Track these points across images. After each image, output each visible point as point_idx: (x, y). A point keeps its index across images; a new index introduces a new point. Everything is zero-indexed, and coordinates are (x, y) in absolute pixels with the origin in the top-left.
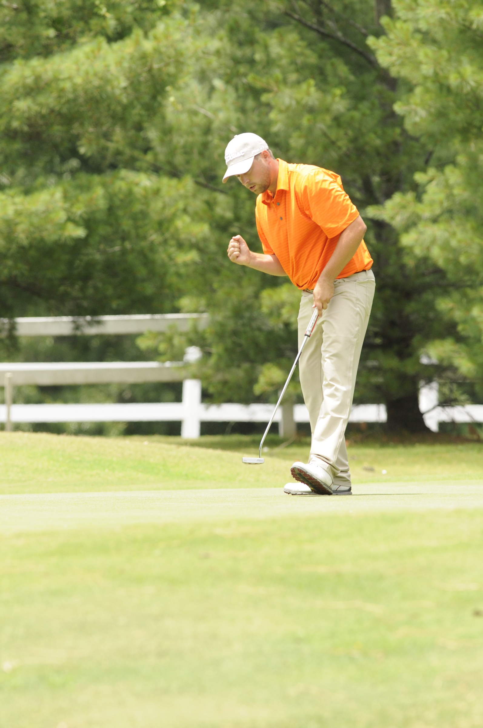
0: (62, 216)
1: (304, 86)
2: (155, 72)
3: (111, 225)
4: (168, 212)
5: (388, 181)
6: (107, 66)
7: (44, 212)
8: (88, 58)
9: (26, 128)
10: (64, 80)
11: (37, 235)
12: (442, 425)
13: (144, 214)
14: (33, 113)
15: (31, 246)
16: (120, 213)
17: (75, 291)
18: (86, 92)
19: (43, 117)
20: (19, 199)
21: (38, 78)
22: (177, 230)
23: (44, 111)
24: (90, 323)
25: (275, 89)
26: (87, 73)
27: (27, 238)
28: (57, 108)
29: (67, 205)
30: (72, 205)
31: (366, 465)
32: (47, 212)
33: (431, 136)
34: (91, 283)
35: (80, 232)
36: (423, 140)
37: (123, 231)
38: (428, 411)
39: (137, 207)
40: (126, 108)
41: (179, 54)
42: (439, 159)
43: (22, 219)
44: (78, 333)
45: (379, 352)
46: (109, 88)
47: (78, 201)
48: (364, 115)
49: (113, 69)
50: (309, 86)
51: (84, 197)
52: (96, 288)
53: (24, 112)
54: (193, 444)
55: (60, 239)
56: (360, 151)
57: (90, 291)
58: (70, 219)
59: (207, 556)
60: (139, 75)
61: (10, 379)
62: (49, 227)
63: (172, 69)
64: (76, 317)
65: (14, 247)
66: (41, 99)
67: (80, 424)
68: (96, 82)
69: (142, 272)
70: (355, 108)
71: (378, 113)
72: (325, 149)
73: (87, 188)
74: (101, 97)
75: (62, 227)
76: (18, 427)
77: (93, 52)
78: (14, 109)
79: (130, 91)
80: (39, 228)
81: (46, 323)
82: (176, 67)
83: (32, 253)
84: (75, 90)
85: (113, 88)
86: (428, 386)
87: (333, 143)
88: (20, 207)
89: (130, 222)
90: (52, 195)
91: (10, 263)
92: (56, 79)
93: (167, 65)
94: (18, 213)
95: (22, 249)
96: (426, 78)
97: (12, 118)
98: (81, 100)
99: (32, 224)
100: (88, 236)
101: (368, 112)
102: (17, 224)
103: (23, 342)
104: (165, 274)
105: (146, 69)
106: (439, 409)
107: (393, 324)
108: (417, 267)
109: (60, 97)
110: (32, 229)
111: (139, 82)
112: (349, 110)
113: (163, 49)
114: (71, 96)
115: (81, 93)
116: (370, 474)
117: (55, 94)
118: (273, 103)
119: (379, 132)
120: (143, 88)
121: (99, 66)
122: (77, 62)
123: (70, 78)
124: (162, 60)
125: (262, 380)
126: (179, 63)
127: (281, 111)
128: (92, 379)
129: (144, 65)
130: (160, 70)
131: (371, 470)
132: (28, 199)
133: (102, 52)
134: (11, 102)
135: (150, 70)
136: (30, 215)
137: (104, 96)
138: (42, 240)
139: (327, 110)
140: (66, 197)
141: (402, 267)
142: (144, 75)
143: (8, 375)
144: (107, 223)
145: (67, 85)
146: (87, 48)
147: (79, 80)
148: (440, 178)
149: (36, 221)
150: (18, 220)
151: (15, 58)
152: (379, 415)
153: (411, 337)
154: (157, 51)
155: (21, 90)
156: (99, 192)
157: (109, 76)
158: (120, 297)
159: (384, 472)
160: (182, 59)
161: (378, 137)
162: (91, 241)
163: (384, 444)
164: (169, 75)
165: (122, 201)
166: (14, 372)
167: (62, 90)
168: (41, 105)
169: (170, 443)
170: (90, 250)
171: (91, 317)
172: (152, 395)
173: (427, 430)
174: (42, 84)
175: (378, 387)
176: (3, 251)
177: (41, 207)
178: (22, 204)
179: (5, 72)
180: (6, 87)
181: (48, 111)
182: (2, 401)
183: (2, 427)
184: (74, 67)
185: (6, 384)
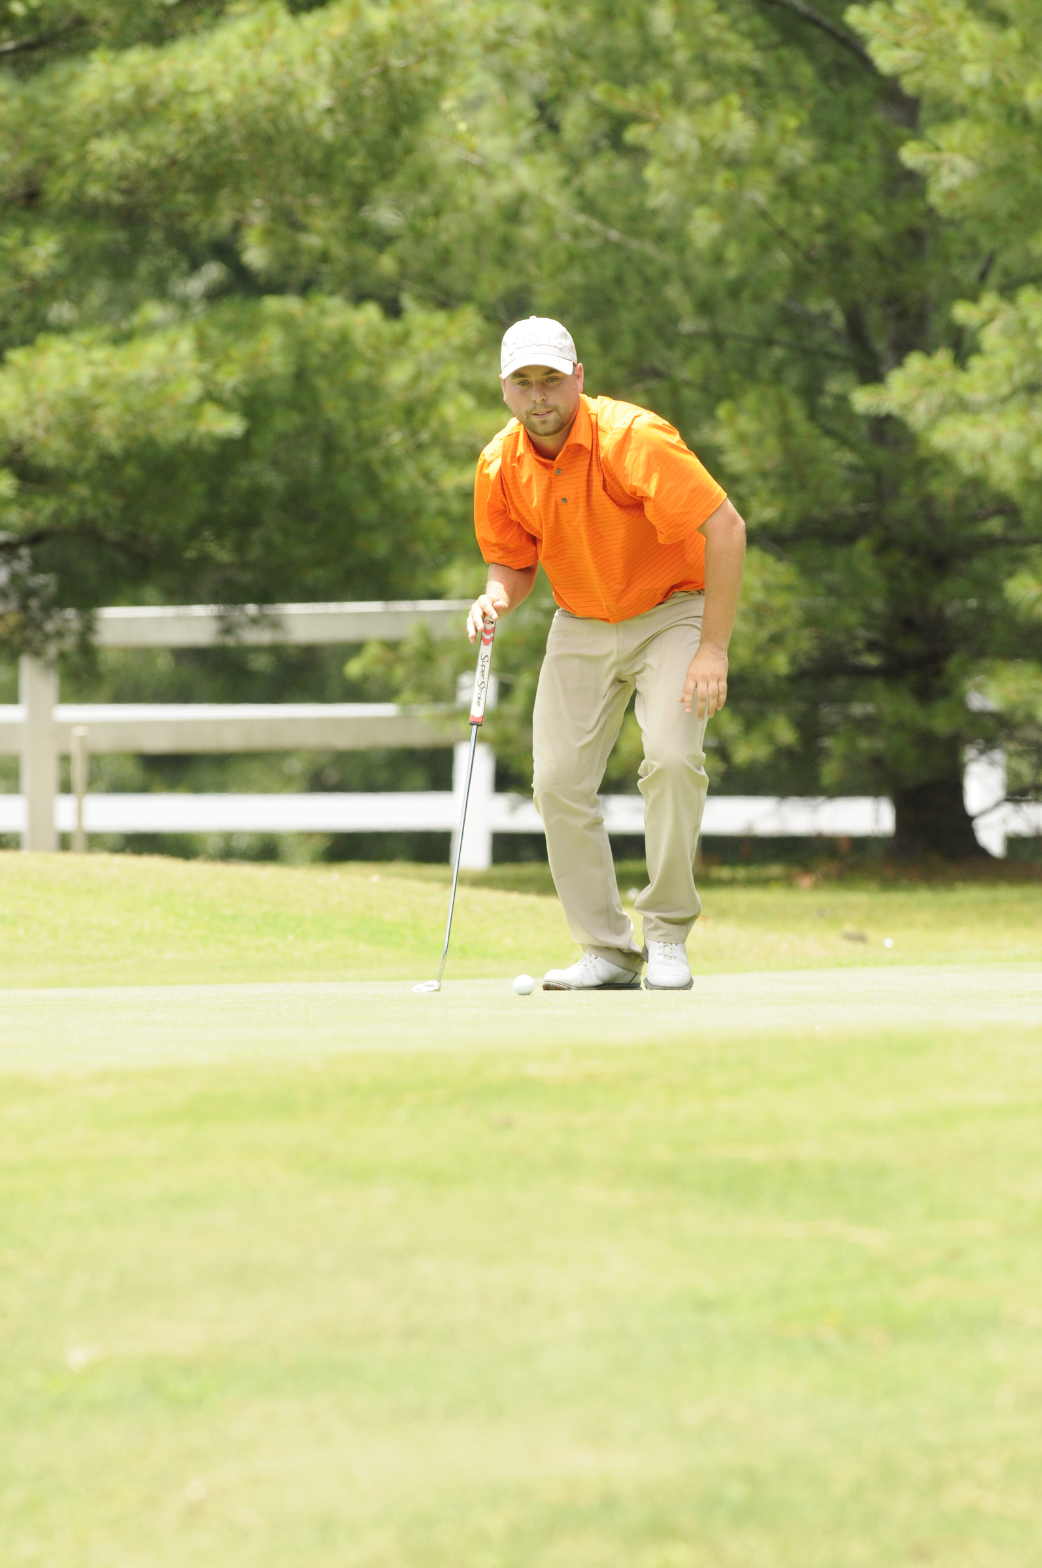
0: (192, 389)
1: (718, 109)
2: (395, 75)
3: (301, 409)
4: (426, 386)
5: (901, 315)
6: (287, 64)
7: (156, 381)
8: (248, 46)
9: (117, 199)
10: (195, 94)
11: (140, 431)
12: (1014, 842)
13: (373, 389)
14: (131, 166)
15: (128, 455)
16: (321, 383)
17: (222, 554)
18: (241, 120)
19: (154, 173)
20: (100, 354)
21: (142, 92)
22: (444, 424)
23: (154, 162)
24: (254, 621)
25: (656, 115)
26: (243, 79)
27: (119, 436)
28: (182, 156)
29: (205, 367)
30: (217, 366)
31: (849, 928)
32: (162, 380)
33: (986, 219)
34: (256, 535)
35: (231, 425)
36: (970, 228)
37: (329, 422)
38: (984, 813)
39: (360, 372)
40: (330, 153)
41: (446, 35)
42: (1006, 273)
43: (107, 395)
44: (230, 641)
45: (878, 684)
46: (293, 109)
47: (228, 358)
48: (847, 172)
49: (302, 73)
50: (728, 108)
51: (240, 350)
52: (268, 545)
53: (112, 164)
54: (479, 881)
55: (188, 440)
56: (841, 251)
57: (255, 553)
58: (210, 396)
59: (507, 1124)
60: (362, 82)
61: (82, 738)
62: (164, 412)
63: (430, 69)
64: (228, 607)
65: (91, 457)
66: (148, 136)
67: (228, 836)
68: (264, 99)
69: (369, 511)
70: (827, 157)
71: (876, 168)
72: (764, 246)
73: (248, 328)
74: (277, 129)
75: (193, 412)
76: (96, 842)
77: (258, 33)
78: (91, 158)
79: (340, 117)
80: (146, 416)
81: (160, 620)
82: (441, 64)
83: (131, 471)
84: (219, 117)
85: (301, 110)
86: (984, 758)
87: (781, 234)
88: (103, 371)
89: (344, 404)
90: (173, 346)
91: (82, 490)
92: (181, 93)
93: (422, 58)
94: (100, 384)
95: (109, 462)
96: (976, 92)
97: (86, 176)
98: (235, 138)
99: (128, 408)
100: (249, 434)
101: (855, 165)
102: (96, 407)
103: (109, 660)
104: (418, 512)
105: (376, 70)
106: (1008, 808)
107: (908, 625)
108: (959, 501)
109: (187, 131)
110: (128, 418)
111: (361, 99)
112: (815, 161)
113: (410, 27)
114: (211, 128)
115: (231, 121)
116: (859, 947)
117: (176, 127)
118: (652, 145)
119: (880, 209)
120: (368, 111)
121: (270, 62)
122: (224, 56)
123: (210, 91)
124: (406, 50)
126: (445, 57)
127: (668, 164)
128: (259, 741)
129: (371, 60)
130: (405, 69)
131: (861, 938)
132: (122, 353)
133: (279, 33)
134: (84, 143)
135: (385, 73)
136: (127, 386)
137: (283, 125)
138: (151, 442)
139: (768, 162)
140: (203, 348)
141: (927, 502)
142: (372, 82)
143: (79, 731)
144: (294, 405)
145: (203, 106)
146: (246, 26)
147: (226, 96)
148: (1007, 314)
149: (136, 399)
150: (99, 398)
151: (92, 47)
152: (877, 820)
153: (947, 654)
154: (398, 30)
155: (106, 117)
156: (274, 339)
157: (292, 85)
158: (321, 563)
159: (889, 943)
160: (450, 48)
161: (878, 220)
162: (257, 444)
163: (889, 883)
164: (425, 81)
165: (324, 356)
166: (91, 725)
167: (193, 116)
168: (148, 149)
169: (428, 880)
170: (256, 466)
171: (259, 606)
172: (382, 776)
173: (982, 853)
174: (151, 103)
175: (877, 761)
176: (67, 464)
177: (149, 371)
178: (108, 363)
179: (72, 78)
180: (73, 110)
181: (164, 162)
182: (66, 787)
183: (65, 843)
184: (219, 67)
185: (75, 750)
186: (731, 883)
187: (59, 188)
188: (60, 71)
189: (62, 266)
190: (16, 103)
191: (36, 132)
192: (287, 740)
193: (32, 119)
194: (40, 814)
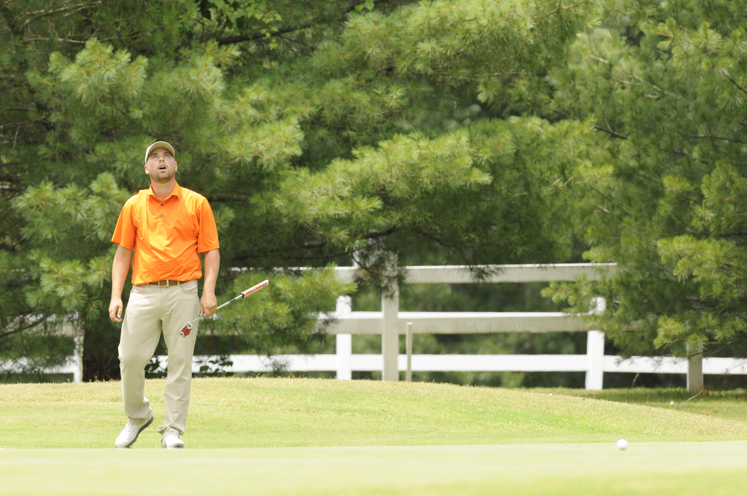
0: (468, 161)
1: (701, 30)
2: (563, 13)
3: (518, 170)
6: (513, 7)
7: (450, 156)
9: (430, 71)
10: (469, 21)
11: (441, 180)
14: (437, 55)
15: (436, 191)
16: (526, 157)
18: (491, 33)
19: (448, 59)
20: (423, 143)
21: (443, 19)
22: (580, 173)
23: (449, 53)
24: (494, 272)
25: (671, 35)
26: (493, 14)
27: (432, 183)
28: (462, 50)
29: (472, 150)
30: (479, 149)
32: (453, 156)
35: (487, 179)
40: (534, 50)
43: (426, 163)
46: (515, 30)
47: (484, 145)
49: (520, 11)
50: (705, 29)
51: (490, 142)
53: (428, 54)
55: (465, 185)
58: (476, 165)
60: (548, 16)
61: (411, 327)
62: (455, 172)
63: (581, 11)
65: (419, 192)
66: (446, 41)
68: (502, 23)
73: (493, 133)
74: (507, 38)
75: (468, 173)
76: (416, 377)
78: (419, 51)
79: (537, 33)
80: (445, 174)
82: (586, 9)
83: (437, 199)
84: (480, 32)
85: (519, 30)
87: (739, 89)
88: (425, 152)
90: (459, 139)
91: (413, 209)
92: (462, 20)
93: (577, 6)
94: (423, 158)
95: (427, 194)
97: (416, 60)
98: (486, 42)
99: (437, 169)
100: (493, 182)
102: (421, 169)
105: (555, 10)
109: (465, 38)
110: (437, 174)
111: (546, 24)
114: (477, 37)
115: (486, 34)
117: (460, 36)
120: (550, 30)
121: (505, 7)
123: (476, 19)
125: (661, 333)
126: (588, 4)
128: (494, 329)
129: (552, 6)
130: (568, 10)
132: (433, 143)
134: (415, 44)
135: (558, 11)
136: (436, 159)
137: (510, 37)
140: (472, 141)
142: (553, 16)
143: (409, 323)
144: (515, 167)
145: (473, 26)
147: (484, 22)
149: (441, 166)
150: (422, 164)
155: (426, 31)
156: (507, 136)
157: (515, 17)
158: (525, 243)
162: (498, 188)
164: (577, 16)
165: (527, 145)
167: (468, 31)
168: (446, 47)
172: (551, 345)
174: (447, 25)
176: (406, 196)
177: (446, 152)
178: (428, 147)
179: (410, 13)
180: (410, 29)
181: (453, 53)
182: (403, 351)
183: (402, 377)
184: (481, 8)
185: (407, 332)
186: (719, 398)
187: (402, 66)
188: (404, 10)
189: (405, 102)
190: (383, 25)
191: (392, 39)
192: (508, 329)
193: (390, 33)
194: (390, 363)
